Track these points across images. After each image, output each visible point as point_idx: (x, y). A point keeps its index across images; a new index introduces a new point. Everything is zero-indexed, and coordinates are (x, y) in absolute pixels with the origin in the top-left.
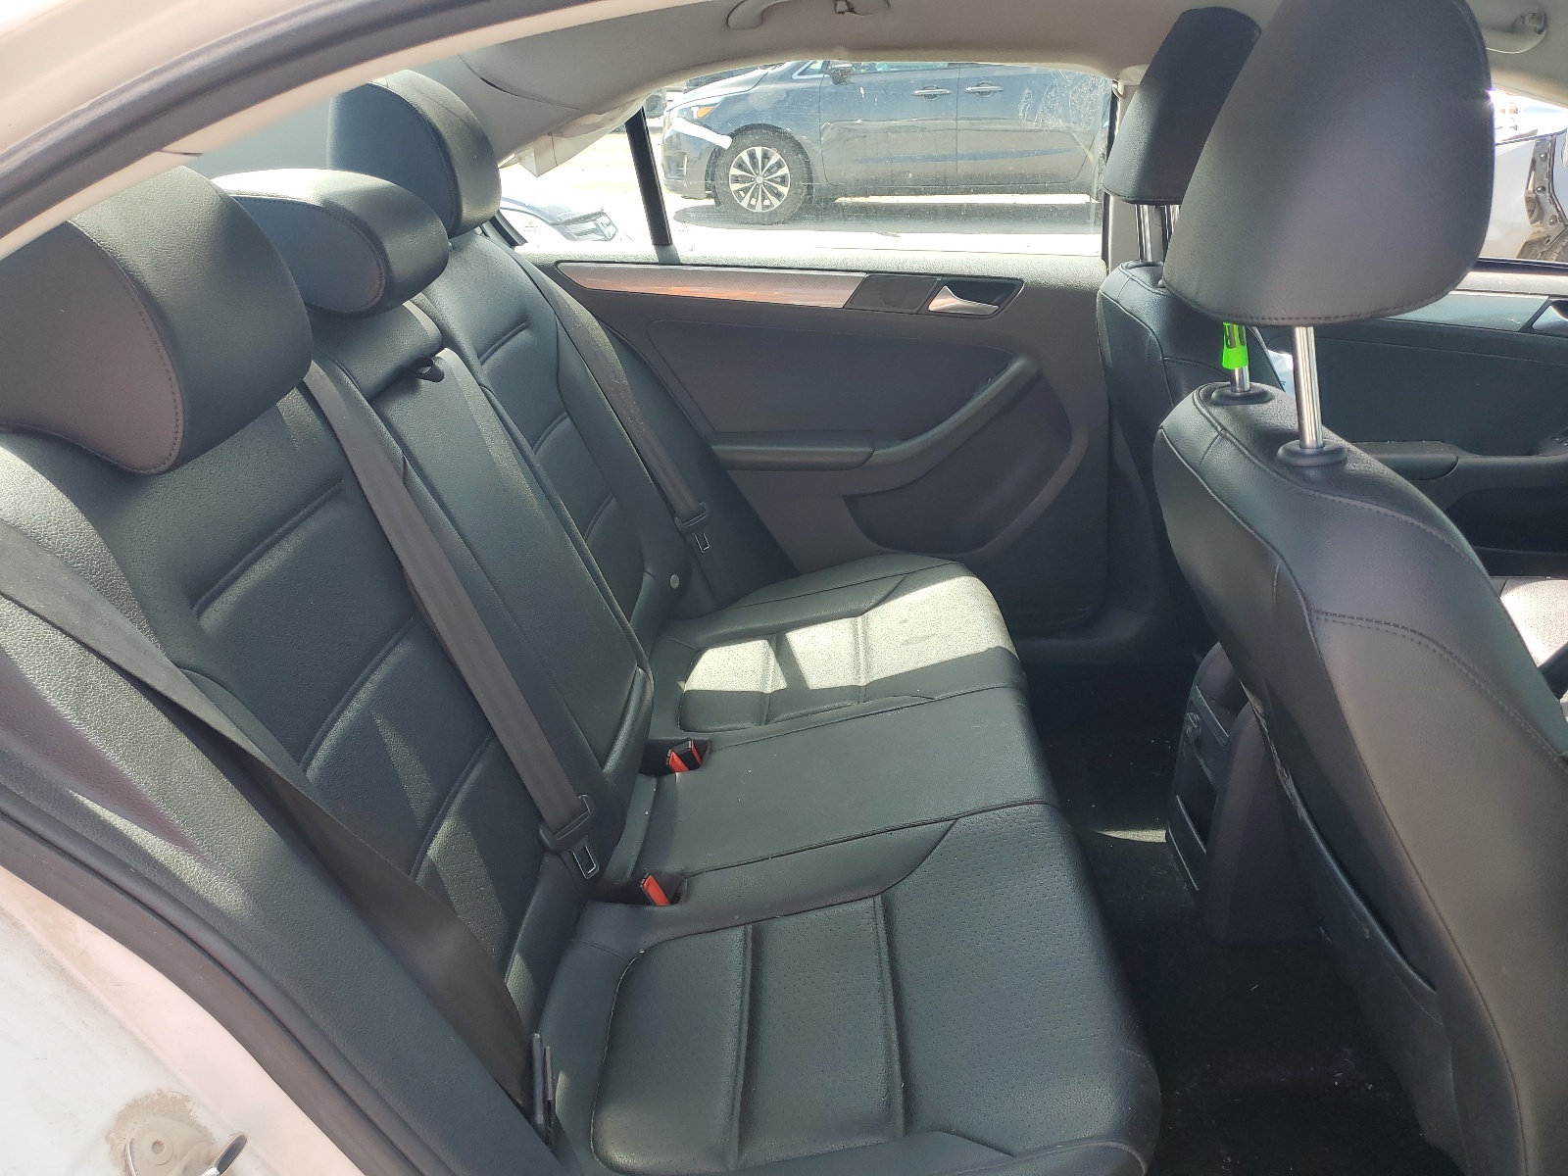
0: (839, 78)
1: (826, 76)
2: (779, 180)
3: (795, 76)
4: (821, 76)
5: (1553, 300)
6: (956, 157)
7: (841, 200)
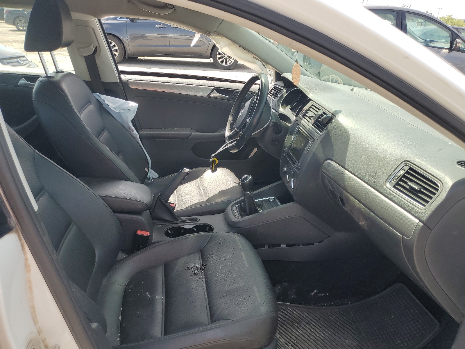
0: (132, 20)
1: (128, 19)
2: (115, 50)
3: (118, 19)
4: (127, 19)
5: (215, 88)
6: (170, 46)
7: (139, 58)
